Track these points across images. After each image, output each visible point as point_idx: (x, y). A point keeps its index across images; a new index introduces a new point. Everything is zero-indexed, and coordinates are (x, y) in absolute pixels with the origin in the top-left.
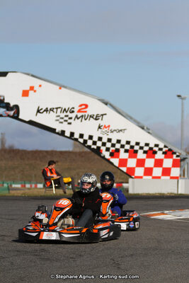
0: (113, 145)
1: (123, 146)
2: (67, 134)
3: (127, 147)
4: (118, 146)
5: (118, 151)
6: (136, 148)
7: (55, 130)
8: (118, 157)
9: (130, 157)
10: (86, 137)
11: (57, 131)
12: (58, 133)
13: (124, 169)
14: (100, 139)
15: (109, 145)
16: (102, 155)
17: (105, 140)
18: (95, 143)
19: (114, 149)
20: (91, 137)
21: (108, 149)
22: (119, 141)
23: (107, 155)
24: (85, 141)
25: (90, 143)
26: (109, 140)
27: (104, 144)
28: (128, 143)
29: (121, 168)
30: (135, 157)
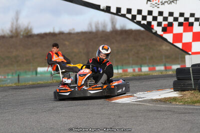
0: (165, 19)
1: (176, 19)
2: (113, 10)
3: (181, 20)
4: (171, 19)
5: (171, 24)
6: (192, 20)
7: (99, 6)
8: (171, 32)
9: (185, 31)
10: (134, 12)
11: (101, 8)
12: (103, 10)
13: (180, 45)
14: (150, 13)
15: (160, 19)
16: (154, 31)
17: (155, 14)
18: (144, 18)
19: (166, 23)
20: (139, 12)
21: (159, 24)
22: (171, 14)
23: (159, 30)
24: (134, 17)
25: (139, 18)
26: (161, 13)
27: (155, 19)
28: (182, 15)
29: (176, 44)
30: (191, 30)
